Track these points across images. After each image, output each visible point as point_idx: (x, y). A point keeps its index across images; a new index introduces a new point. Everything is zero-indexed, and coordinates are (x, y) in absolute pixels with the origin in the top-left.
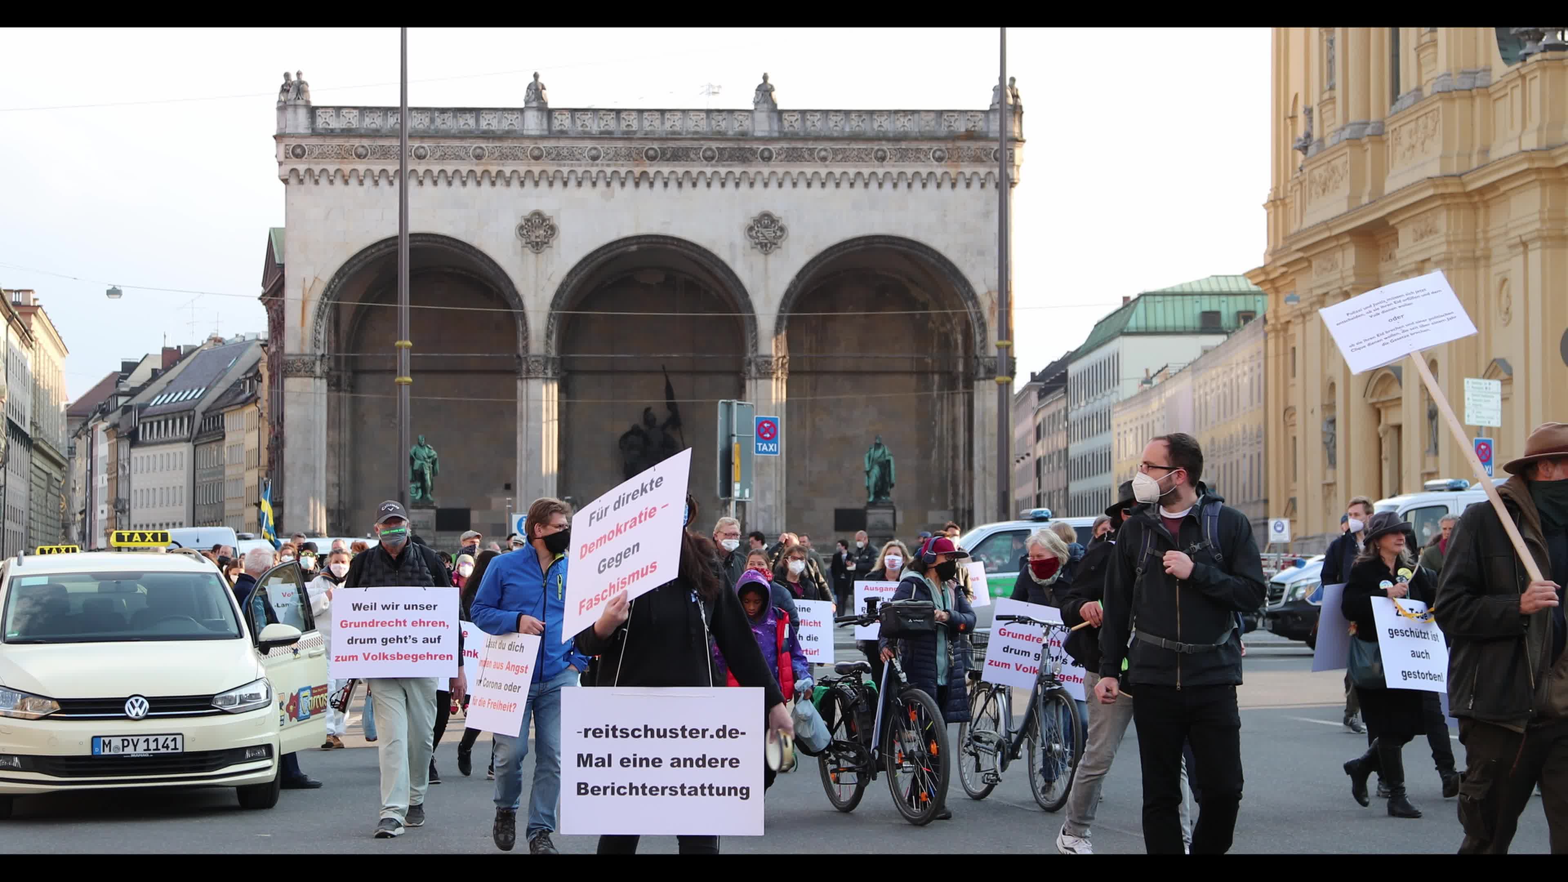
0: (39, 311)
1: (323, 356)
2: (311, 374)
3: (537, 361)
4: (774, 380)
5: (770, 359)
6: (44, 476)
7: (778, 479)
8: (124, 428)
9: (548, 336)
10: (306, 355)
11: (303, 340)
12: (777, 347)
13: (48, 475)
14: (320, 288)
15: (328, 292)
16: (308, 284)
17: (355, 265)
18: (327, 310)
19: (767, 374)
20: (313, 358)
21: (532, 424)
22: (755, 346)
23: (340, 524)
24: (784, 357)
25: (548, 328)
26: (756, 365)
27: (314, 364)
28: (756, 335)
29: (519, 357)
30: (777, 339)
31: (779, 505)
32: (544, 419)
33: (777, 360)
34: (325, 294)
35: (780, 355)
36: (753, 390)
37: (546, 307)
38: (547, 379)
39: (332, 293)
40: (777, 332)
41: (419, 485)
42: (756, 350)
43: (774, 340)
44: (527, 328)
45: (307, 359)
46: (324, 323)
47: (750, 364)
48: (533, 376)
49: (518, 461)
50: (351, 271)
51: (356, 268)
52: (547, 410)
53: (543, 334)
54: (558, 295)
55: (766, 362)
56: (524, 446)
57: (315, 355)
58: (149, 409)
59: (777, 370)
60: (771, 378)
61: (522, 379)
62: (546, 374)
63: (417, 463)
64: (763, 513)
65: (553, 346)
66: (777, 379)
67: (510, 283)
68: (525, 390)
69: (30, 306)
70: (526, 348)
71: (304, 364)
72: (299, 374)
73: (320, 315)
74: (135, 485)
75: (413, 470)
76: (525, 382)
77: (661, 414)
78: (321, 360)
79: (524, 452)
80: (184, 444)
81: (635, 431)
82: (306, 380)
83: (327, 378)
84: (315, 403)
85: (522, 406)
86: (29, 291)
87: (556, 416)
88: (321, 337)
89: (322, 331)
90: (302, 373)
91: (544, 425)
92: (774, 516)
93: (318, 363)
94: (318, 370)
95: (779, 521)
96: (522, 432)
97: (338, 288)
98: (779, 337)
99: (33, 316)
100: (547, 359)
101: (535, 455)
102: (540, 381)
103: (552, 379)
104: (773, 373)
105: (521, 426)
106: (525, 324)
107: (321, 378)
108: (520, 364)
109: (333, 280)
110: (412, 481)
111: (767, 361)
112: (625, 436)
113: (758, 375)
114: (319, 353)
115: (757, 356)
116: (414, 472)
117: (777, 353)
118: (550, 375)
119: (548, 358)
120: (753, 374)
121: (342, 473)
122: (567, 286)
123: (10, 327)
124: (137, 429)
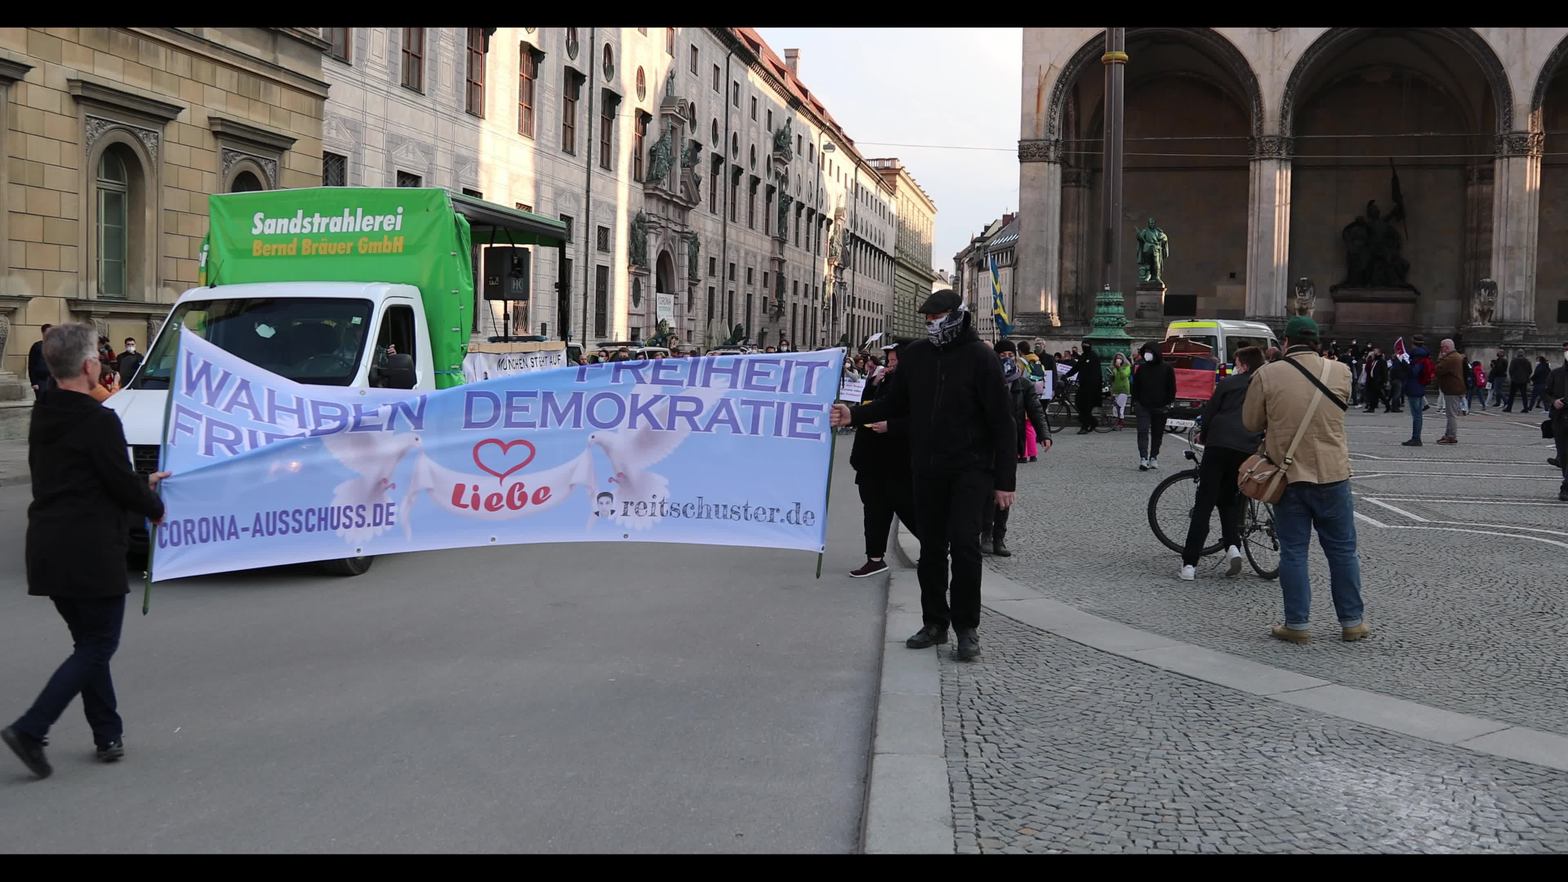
0: (902, 173)
1: (1057, 141)
2: (1045, 158)
3: (1270, 141)
4: (1529, 157)
5: (1525, 136)
6: (913, 285)
7: (1530, 262)
8: (975, 261)
9: (1283, 116)
10: (1041, 140)
11: (1038, 125)
12: (1533, 123)
13: (916, 284)
14: (1055, 75)
15: (1063, 78)
16: (1044, 72)
17: (1090, 51)
18: (1062, 97)
19: (1523, 152)
20: (1047, 143)
21: (1264, 206)
22: (1509, 122)
23: (1077, 307)
24: (1541, 133)
25: (1284, 108)
26: (1510, 143)
27: (1048, 149)
28: (1510, 111)
29: (1252, 138)
30: (1533, 115)
31: (1529, 290)
32: (1277, 203)
33: (1533, 137)
34: (1059, 81)
35: (1536, 131)
36: (1505, 170)
37: (1282, 88)
38: (1281, 159)
39: (1067, 79)
40: (1534, 108)
41: (1148, 267)
42: (1510, 126)
43: (1530, 115)
44: (1261, 108)
45: (1041, 143)
46: (1059, 110)
47: (1501, 142)
48: (1267, 156)
49: (1249, 243)
50: (1086, 58)
51: (1091, 54)
52: (1281, 192)
53: (1278, 113)
54: (1295, 73)
55: (1521, 139)
56: (1255, 229)
57: (1049, 140)
58: (990, 248)
59: (1533, 147)
60: (1526, 157)
61: (1255, 160)
62: (1280, 154)
63: (1147, 245)
64: (1510, 299)
65: (1288, 127)
66: (1532, 157)
67: (1245, 63)
68: (1257, 172)
69: (895, 169)
70: (1260, 129)
71: (1038, 149)
72: (1034, 159)
73: (1054, 101)
74: (980, 295)
75: (1143, 253)
76: (1258, 163)
77: (1385, 205)
78: (1055, 146)
79: (1255, 235)
80: (1007, 268)
81: (1358, 222)
82: (1040, 164)
83: (1061, 164)
84: (1049, 186)
85: (1254, 188)
86: (895, 159)
87: (1289, 201)
88: (1056, 123)
89: (1057, 116)
90: (1037, 157)
91: (1277, 209)
92: (1523, 303)
93: (1052, 148)
94: (1052, 155)
95: (1528, 308)
96: (1253, 215)
97: (1072, 75)
98: (1536, 112)
99: (897, 176)
100: (1281, 140)
101: (1267, 237)
102: (1275, 162)
103: (1286, 160)
104: (1529, 150)
105: (1253, 210)
106: (1260, 105)
107: (1055, 163)
108: (1254, 146)
109: (1067, 67)
110: (1142, 264)
111: (1523, 137)
112: (1349, 228)
113: (1510, 154)
114: (1053, 138)
115: (1511, 133)
116: (1144, 255)
117: (1533, 130)
118: (1284, 156)
119: (1283, 138)
120: (1505, 153)
121: (1080, 261)
122: (1305, 65)
123: (859, 169)
124: (983, 260)
